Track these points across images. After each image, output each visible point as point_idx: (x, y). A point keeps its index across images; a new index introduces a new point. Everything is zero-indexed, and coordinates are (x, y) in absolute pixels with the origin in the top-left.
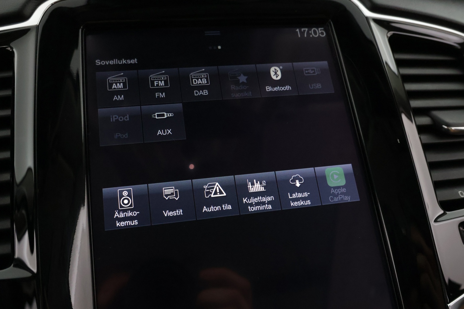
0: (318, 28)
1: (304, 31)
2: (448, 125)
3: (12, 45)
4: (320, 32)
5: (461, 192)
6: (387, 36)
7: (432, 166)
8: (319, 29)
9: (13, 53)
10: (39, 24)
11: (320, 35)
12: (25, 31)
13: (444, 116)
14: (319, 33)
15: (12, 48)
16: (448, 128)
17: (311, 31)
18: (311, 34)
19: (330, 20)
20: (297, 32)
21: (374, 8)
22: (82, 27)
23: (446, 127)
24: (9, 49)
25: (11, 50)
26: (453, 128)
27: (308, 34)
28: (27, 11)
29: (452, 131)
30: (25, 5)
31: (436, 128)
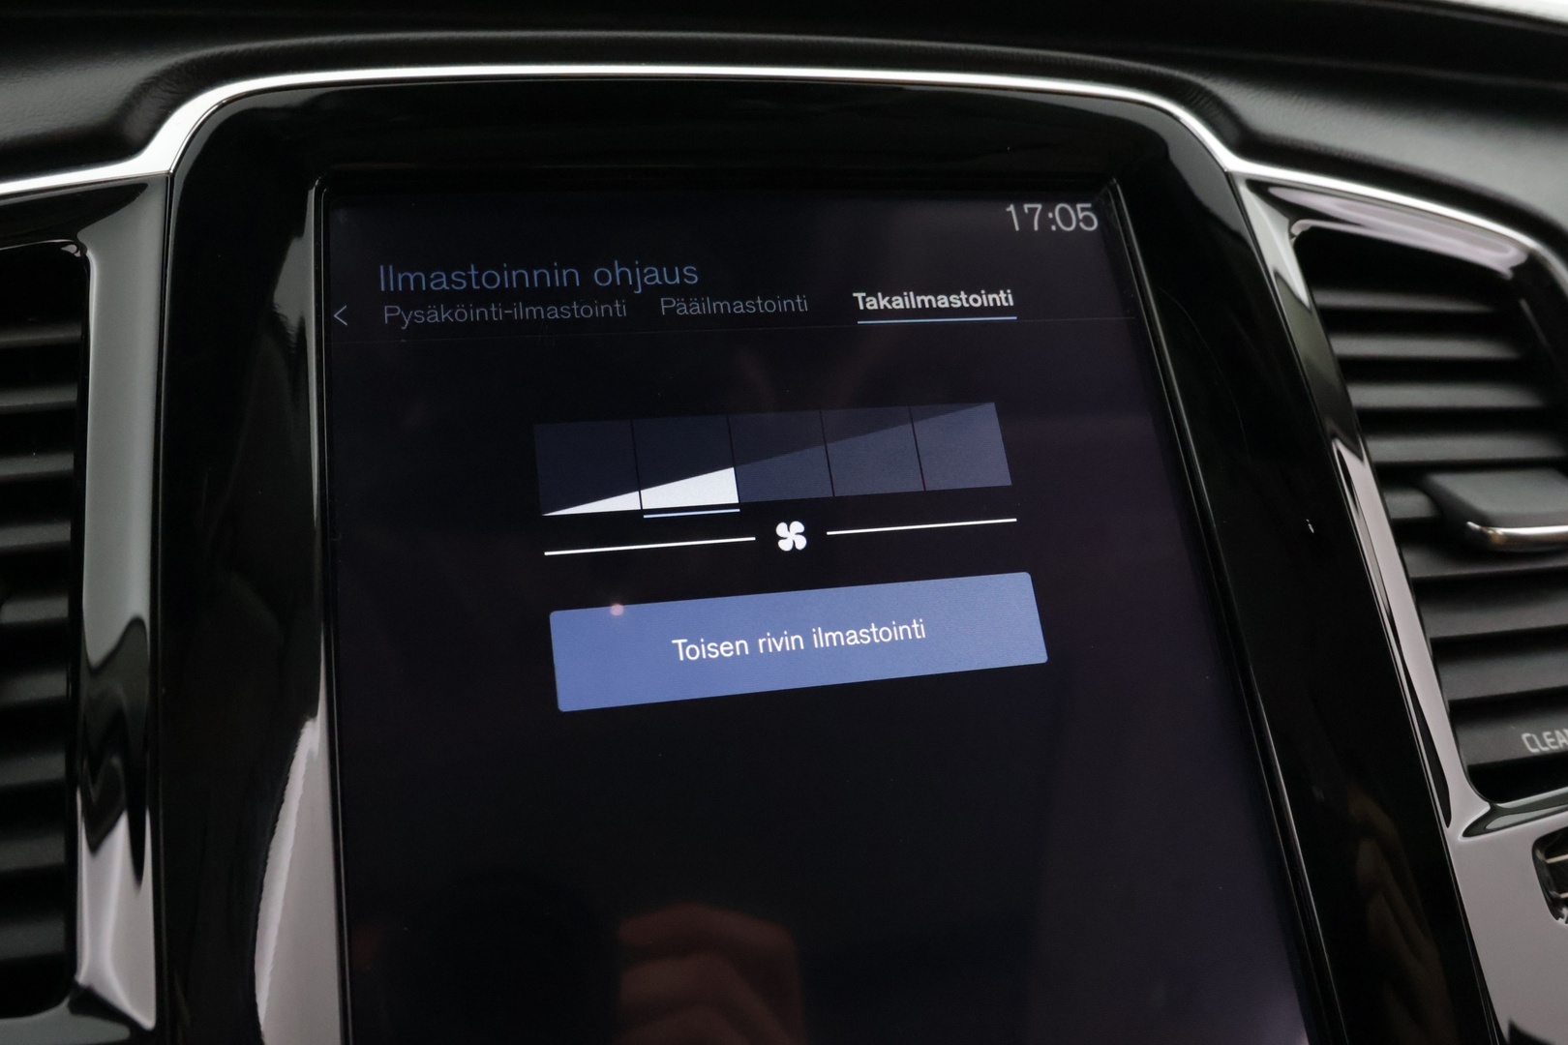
0: (1073, 203)
1: (1033, 211)
2: (1486, 521)
3: (82, 236)
4: (1081, 216)
5: (1528, 735)
6: (1291, 236)
7: (1442, 652)
8: (1079, 206)
9: (85, 262)
10: (175, 171)
11: (1082, 225)
12: (128, 192)
13: (1465, 491)
14: (1078, 217)
15: (82, 248)
16: (1484, 529)
17: (1054, 212)
18: (1054, 220)
19: (1115, 180)
20: (1010, 212)
21: (1250, 145)
22: (317, 183)
23: (1477, 527)
24: (72, 249)
25: (78, 255)
26: (1501, 531)
27: (1045, 222)
28: (134, 128)
29: (1496, 540)
30: (129, 105)
31: (1447, 531)
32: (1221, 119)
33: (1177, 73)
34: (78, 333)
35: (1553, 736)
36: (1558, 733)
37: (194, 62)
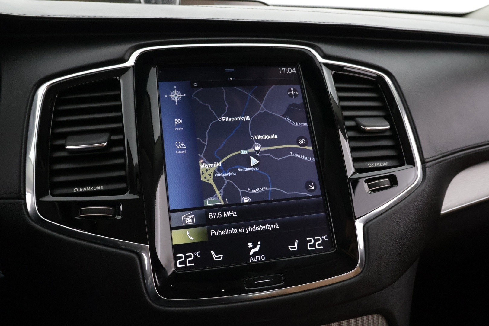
1: (284, 69)
4: (293, 70)
5: (369, 164)
6: (332, 74)
7: (353, 149)
8: (292, 68)
9: (120, 82)
10: (134, 65)
12: (127, 69)
13: (362, 121)
15: (120, 79)
17: (287, 69)
18: (288, 71)
19: (299, 64)
20: (279, 70)
21: (325, 56)
22: (156, 66)
23: (363, 127)
24: (118, 79)
26: (368, 128)
27: (286, 71)
28: (126, 57)
29: (367, 130)
30: (125, 54)
31: (357, 128)
32: (320, 51)
33: (312, 43)
34: (119, 93)
35: (374, 164)
36: (375, 164)
37: (136, 46)
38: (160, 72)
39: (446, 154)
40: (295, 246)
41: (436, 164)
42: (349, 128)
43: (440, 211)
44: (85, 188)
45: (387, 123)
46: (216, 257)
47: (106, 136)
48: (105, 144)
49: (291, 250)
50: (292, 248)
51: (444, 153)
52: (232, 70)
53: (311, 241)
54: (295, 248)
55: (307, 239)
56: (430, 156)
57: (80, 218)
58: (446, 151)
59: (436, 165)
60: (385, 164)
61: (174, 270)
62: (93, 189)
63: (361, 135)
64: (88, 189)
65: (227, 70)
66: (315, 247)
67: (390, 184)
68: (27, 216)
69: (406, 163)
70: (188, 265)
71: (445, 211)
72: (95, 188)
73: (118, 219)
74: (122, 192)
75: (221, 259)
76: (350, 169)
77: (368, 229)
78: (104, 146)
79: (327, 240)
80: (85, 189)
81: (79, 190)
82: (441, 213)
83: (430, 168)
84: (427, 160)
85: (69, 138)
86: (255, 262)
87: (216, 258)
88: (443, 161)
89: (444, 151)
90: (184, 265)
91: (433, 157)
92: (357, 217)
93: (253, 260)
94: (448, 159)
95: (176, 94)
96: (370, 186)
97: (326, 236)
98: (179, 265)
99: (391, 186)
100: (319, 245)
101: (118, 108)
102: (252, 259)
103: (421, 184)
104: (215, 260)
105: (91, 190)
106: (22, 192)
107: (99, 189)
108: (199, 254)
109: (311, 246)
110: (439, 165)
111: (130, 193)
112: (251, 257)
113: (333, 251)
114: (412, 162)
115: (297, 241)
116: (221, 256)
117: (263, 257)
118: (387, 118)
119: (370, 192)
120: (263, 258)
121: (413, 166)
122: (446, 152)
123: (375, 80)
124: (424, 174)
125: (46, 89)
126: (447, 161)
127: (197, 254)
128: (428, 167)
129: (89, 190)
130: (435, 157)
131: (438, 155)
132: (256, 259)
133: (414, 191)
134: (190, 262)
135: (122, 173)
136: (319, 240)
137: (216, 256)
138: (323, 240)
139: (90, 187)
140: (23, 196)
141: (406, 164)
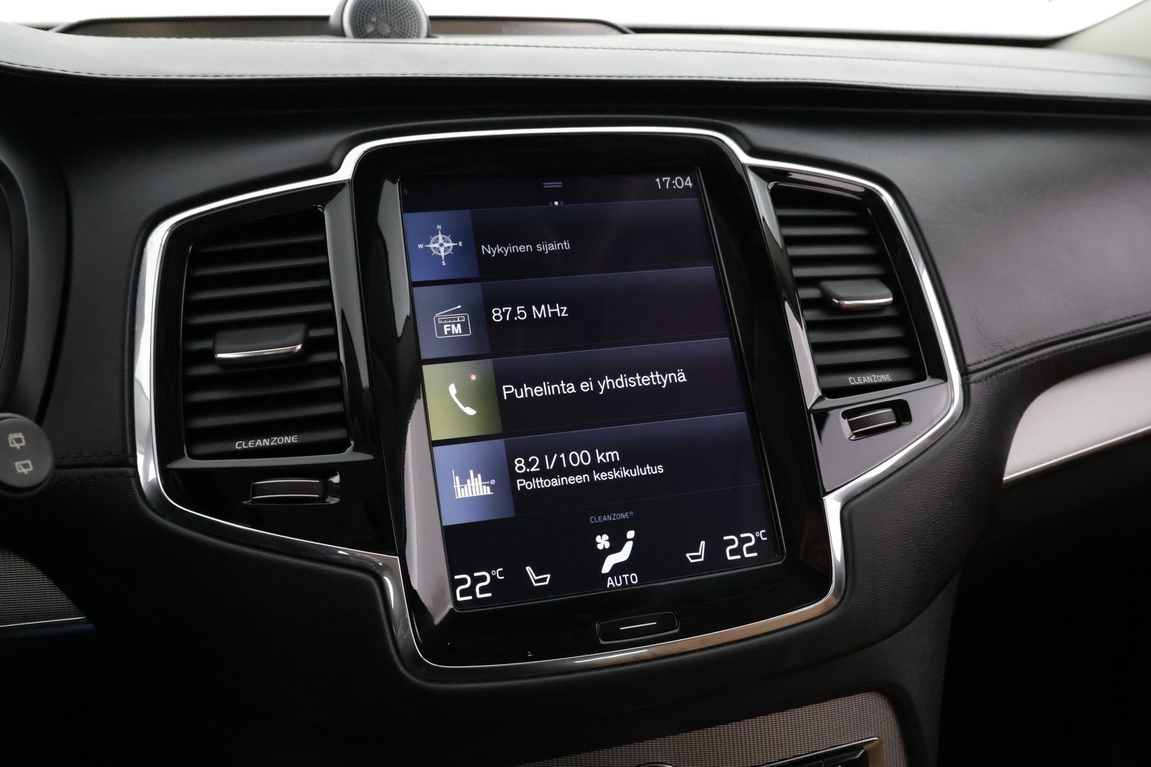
0: (683, 177)
1: (666, 180)
2: (839, 299)
4: (686, 182)
5: (852, 378)
6: (768, 189)
7: (816, 348)
8: (685, 178)
10: (352, 179)
11: (686, 185)
12: (337, 187)
13: (834, 288)
15: (323, 210)
16: (840, 302)
17: (674, 180)
18: (675, 184)
19: (698, 168)
20: (657, 182)
21: (753, 151)
22: (398, 180)
23: (837, 301)
24: (320, 209)
26: (846, 302)
28: (335, 162)
29: (844, 306)
30: (332, 154)
31: (824, 303)
32: (742, 141)
33: (725, 123)
34: (323, 238)
35: (862, 379)
36: (864, 378)
37: (353, 137)
38: (406, 192)
39: (1013, 353)
40: (699, 554)
41: (991, 375)
42: (808, 304)
43: (1002, 475)
44: (259, 440)
45: (888, 291)
46: (536, 578)
47: (298, 332)
48: (299, 347)
49: (692, 561)
50: (693, 557)
51: (1007, 353)
52: (558, 185)
53: (732, 542)
54: (699, 557)
55: (725, 538)
56: (979, 360)
57: (252, 502)
58: (1013, 348)
59: (991, 377)
60: (885, 377)
61: (452, 607)
62: (276, 441)
63: (832, 318)
64: (266, 442)
65: (547, 185)
66: (742, 554)
67: (894, 419)
68: (141, 502)
69: (929, 375)
70: (479, 596)
71: (1013, 474)
72: (280, 440)
73: (332, 503)
74: (339, 446)
75: (547, 583)
76: (811, 390)
77: (850, 514)
78: (296, 352)
79: (766, 539)
80: (259, 443)
81: (246, 445)
82: (1004, 479)
83: (979, 384)
84: (971, 368)
85: (221, 335)
86: (617, 587)
87: (537, 581)
88: (1006, 368)
89: (1007, 349)
90: (470, 598)
91: (985, 360)
92: (827, 491)
93: (612, 583)
94: (1016, 365)
95: (441, 241)
96: (853, 426)
97: (764, 531)
98: (461, 596)
99: (898, 425)
100: (750, 550)
101: (323, 271)
102: (610, 582)
103: (960, 418)
104: (535, 585)
105: (272, 444)
106: (129, 450)
107: (289, 442)
108: (501, 574)
109: (733, 552)
110: (997, 378)
111: (355, 450)
112: (610, 578)
113: (778, 561)
114: (941, 374)
115: (703, 543)
116: (547, 578)
117: (634, 577)
118: (886, 280)
119: (854, 436)
120: (634, 580)
121: (943, 381)
122: (1013, 350)
123: (860, 199)
124: (967, 397)
125: (168, 233)
126: (1014, 369)
127: (497, 573)
128: (974, 382)
129: (268, 444)
130: (989, 360)
131: (996, 356)
132: (619, 583)
133: (947, 432)
134: (483, 590)
135: (336, 408)
136: (749, 540)
137: (536, 576)
138: (758, 539)
139: (270, 437)
140: (131, 460)
141: (928, 378)
